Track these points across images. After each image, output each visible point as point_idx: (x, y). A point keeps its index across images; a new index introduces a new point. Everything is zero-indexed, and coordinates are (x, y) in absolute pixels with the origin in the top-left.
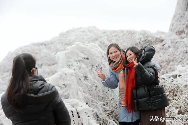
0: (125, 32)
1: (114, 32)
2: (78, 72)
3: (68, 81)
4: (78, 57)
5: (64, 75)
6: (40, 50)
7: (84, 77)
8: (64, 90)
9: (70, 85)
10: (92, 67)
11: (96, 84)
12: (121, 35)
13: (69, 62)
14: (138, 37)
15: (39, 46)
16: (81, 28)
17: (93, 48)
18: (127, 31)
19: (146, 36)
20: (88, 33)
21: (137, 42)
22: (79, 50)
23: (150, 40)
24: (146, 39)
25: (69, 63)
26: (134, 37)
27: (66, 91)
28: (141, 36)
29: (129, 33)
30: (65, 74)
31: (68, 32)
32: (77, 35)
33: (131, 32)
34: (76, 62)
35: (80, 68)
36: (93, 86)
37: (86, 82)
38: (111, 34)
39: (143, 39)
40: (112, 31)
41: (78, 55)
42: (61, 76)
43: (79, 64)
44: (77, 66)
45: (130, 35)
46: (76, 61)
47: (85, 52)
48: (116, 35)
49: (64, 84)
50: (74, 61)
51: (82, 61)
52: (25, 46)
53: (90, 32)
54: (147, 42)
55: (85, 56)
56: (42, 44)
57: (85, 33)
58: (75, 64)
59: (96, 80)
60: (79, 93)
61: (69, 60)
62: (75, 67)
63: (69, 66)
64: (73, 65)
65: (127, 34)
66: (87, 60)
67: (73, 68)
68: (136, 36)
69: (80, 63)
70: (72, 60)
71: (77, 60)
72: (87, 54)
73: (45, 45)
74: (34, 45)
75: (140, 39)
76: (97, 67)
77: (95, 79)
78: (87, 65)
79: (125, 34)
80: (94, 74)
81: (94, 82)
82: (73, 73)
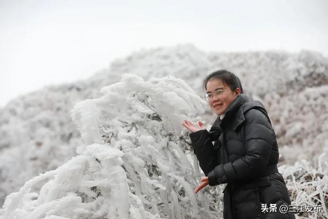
0: (262, 56)
1: (237, 56)
2: (130, 154)
3: (104, 178)
4: (130, 115)
5: (92, 164)
6: (66, 102)
7: (149, 166)
8: (93, 204)
9: (109, 190)
10: (170, 140)
11: (181, 186)
12: (253, 62)
13: (108, 127)
14: (292, 66)
15: (64, 92)
16: (159, 49)
17: (171, 90)
18: (267, 54)
19: (311, 64)
20: (177, 61)
21: (292, 77)
22: (134, 96)
23: (322, 74)
24: (312, 70)
25: (109, 130)
26: (284, 67)
27: (98, 207)
28: (301, 65)
29: (272, 59)
30: (97, 160)
31: (130, 59)
32: (151, 66)
33: (277, 55)
34: (127, 126)
35: (136, 144)
36: (173, 192)
37: (154, 182)
38: (230, 61)
39: (304, 72)
40: (232, 54)
41: (131, 109)
42: (86, 165)
43: (133, 133)
44: (130, 138)
45: (274, 63)
46: (125, 124)
47: (149, 100)
48: (242, 64)
49: (94, 189)
50: (121, 124)
51: (141, 124)
52: (33, 94)
53: (181, 57)
54: (315, 79)
55: (151, 112)
56: (70, 88)
57: (168, 61)
58: (123, 132)
59: (181, 175)
60: (133, 210)
61: (107, 123)
62: (124, 140)
63: (108, 139)
64: (117, 136)
65: (268, 60)
66: (155, 122)
67: (118, 144)
68: (288, 65)
69: (137, 129)
70: (115, 121)
71: (130, 122)
72: (156, 105)
73: (78, 89)
74: (53, 89)
75: (298, 71)
76: (181, 138)
77: (178, 172)
78: (156, 134)
79: (263, 59)
80: (175, 157)
81: (176, 181)
82: (117, 157)
